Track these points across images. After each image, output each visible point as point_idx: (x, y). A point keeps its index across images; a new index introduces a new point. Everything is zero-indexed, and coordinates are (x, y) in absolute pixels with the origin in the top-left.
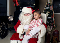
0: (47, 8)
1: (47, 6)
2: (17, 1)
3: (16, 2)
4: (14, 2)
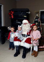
1: (36, 19)
4: (10, 15)
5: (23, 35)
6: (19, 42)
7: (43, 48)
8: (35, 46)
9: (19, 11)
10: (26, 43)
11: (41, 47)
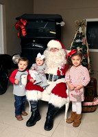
0: (78, 41)
2: (23, 27)
3: (21, 29)
4: (18, 30)
5: (47, 75)
6: (39, 92)
7: (93, 106)
8: (75, 102)
9: (40, 20)
10: (55, 94)
11: (89, 104)
